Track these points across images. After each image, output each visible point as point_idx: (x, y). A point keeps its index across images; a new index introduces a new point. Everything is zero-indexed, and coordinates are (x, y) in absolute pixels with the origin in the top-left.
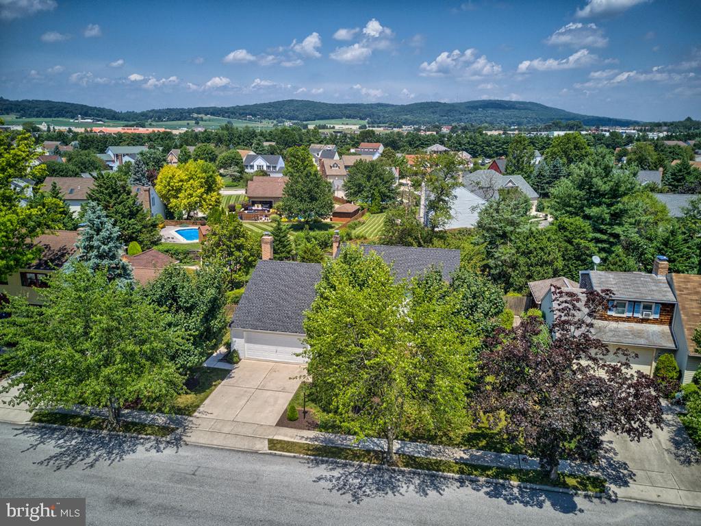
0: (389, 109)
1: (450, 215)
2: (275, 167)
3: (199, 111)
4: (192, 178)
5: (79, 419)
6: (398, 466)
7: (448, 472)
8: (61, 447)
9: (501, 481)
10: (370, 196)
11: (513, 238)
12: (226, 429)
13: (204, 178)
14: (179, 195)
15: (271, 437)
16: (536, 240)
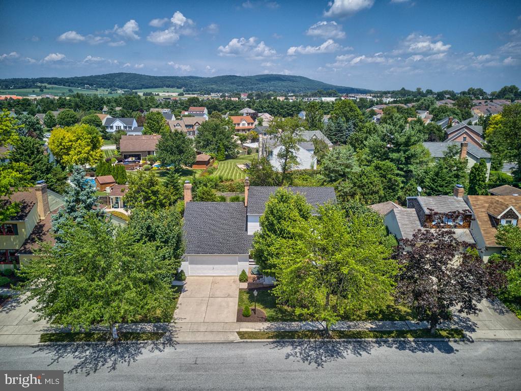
0: (198, 81)
1: (297, 162)
2: (130, 127)
3: (42, 80)
4: (79, 138)
5: (83, 335)
6: (334, 339)
7: (368, 338)
8: (80, 358)
9: (402, 339)
10: (216, 148)
11: (350, 176)
12: (202, 329)
13: (90, 138)
14: (70, 153)
15: (238, 330)
16: (367, 177)
